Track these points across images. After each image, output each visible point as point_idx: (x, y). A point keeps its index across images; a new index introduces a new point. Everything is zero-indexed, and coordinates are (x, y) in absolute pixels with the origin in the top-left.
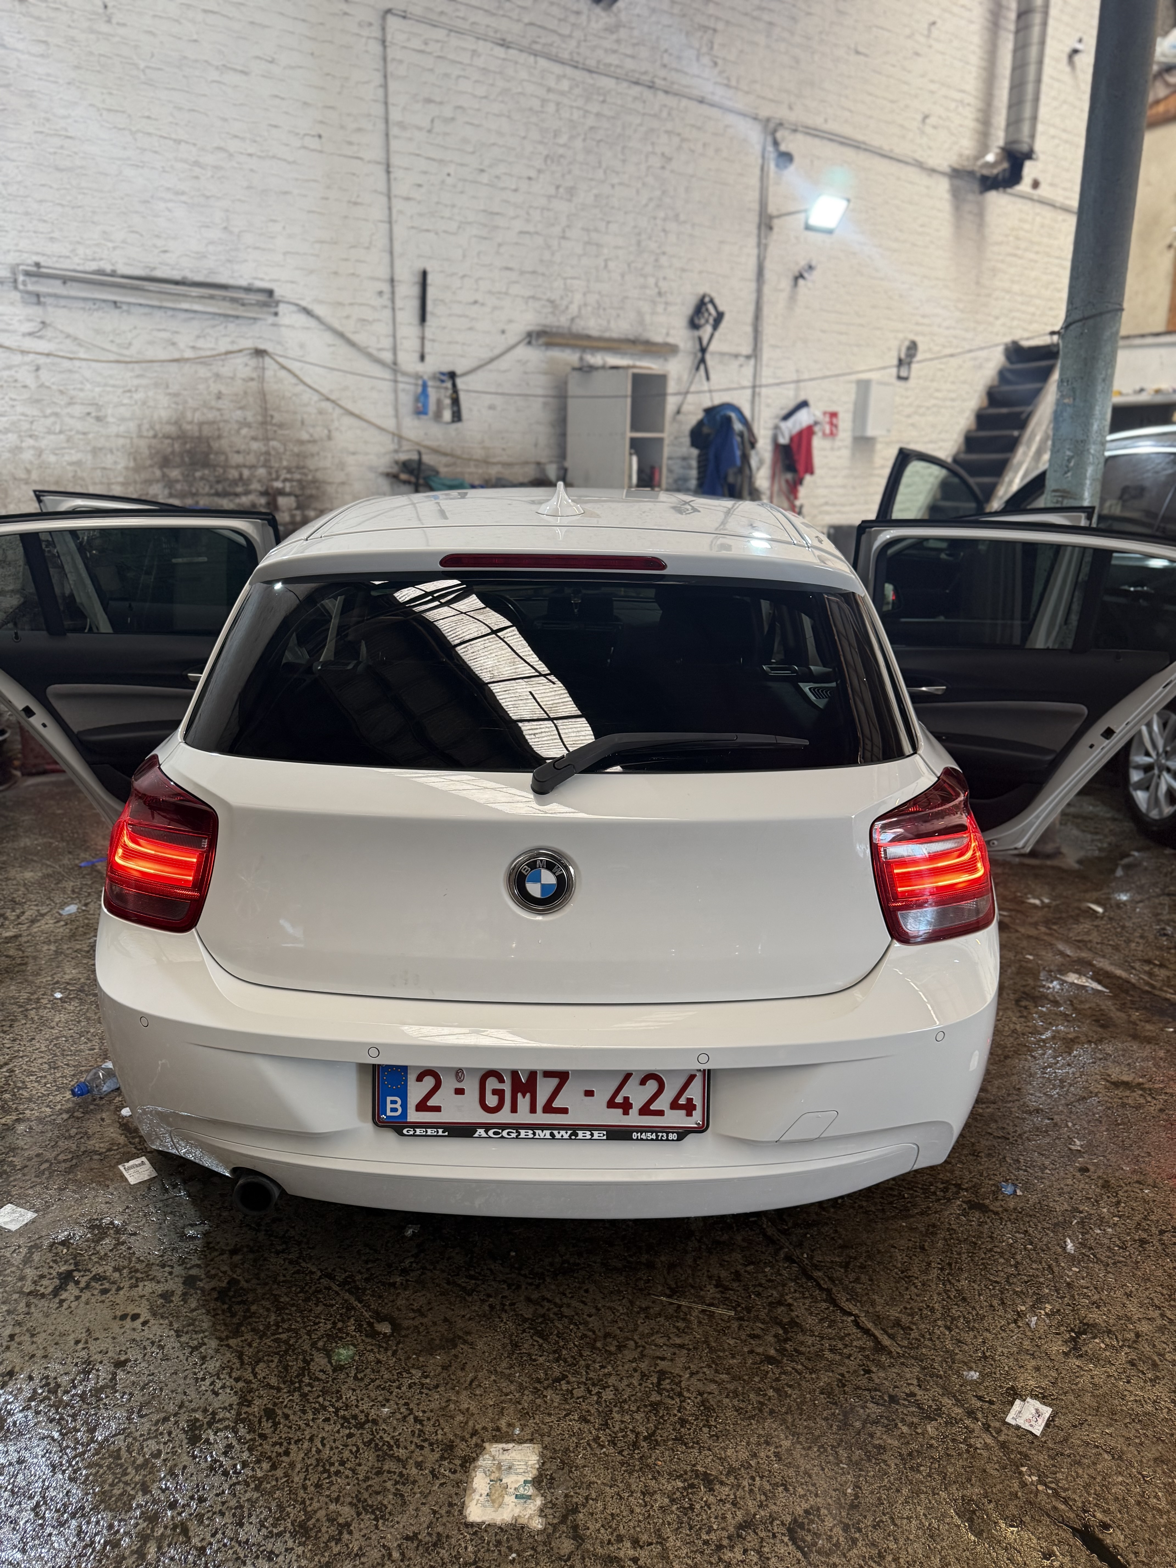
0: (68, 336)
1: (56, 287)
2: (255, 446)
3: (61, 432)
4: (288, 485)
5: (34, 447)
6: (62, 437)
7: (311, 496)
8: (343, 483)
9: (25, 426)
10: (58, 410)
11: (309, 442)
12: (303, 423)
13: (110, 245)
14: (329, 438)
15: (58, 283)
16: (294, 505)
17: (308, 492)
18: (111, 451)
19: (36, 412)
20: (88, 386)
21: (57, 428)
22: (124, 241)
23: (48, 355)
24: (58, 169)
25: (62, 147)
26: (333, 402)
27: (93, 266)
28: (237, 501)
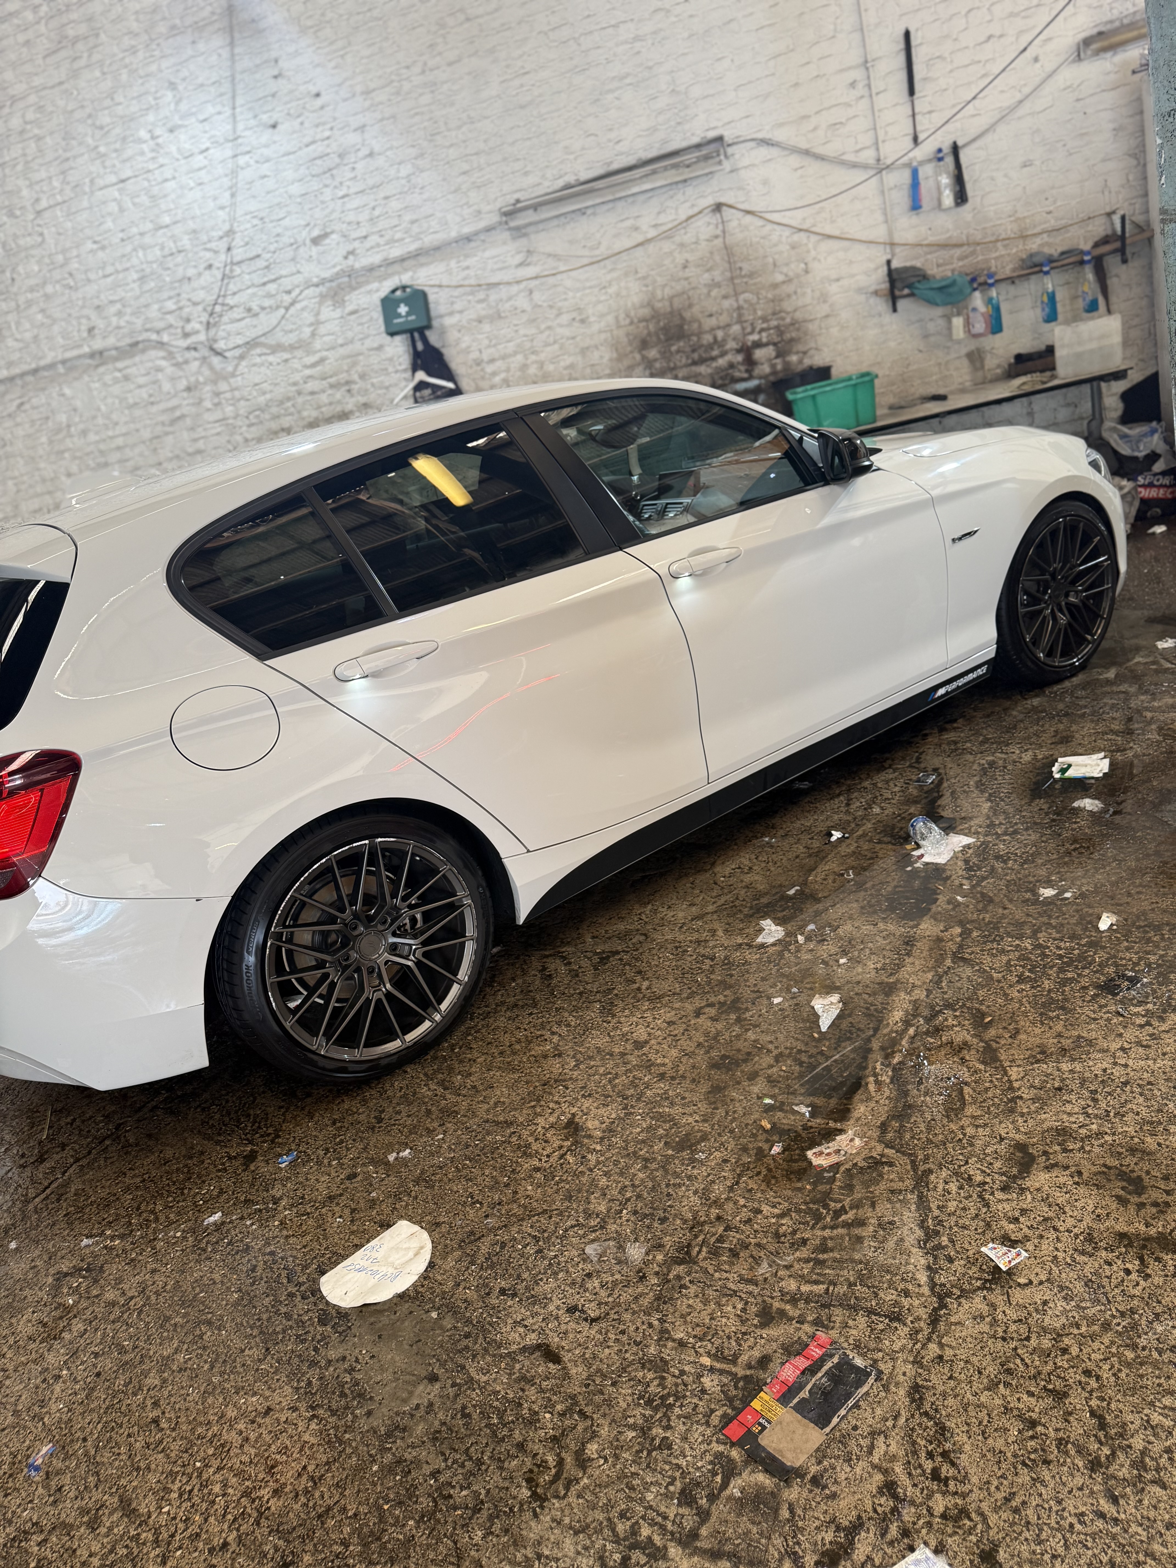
0: (549, 255)
1: (530, 216)
2: (726, 304)
3: (555, 342)
4: (764, 334)
5: (536, 362)
6: (556, 346)
7: (792, 340)
8: (827, 316)
9: (528, 345)
10: (549, 323)
11: (784, 282)
12: (775, 265)
13: (572, 157)
14: (807, 272)
15: (530, 212)
16: (774, 354)
17: (787, 336)
18: (596, 347)
19: (533, 331)
20: (571, 294)
21: (551, 340)
22: (583, 149)
23: (536, 278)
24: (522, 107)
25: (522, 86)
26: (806, 231)
27: (560, 183)
28: (714, 364)
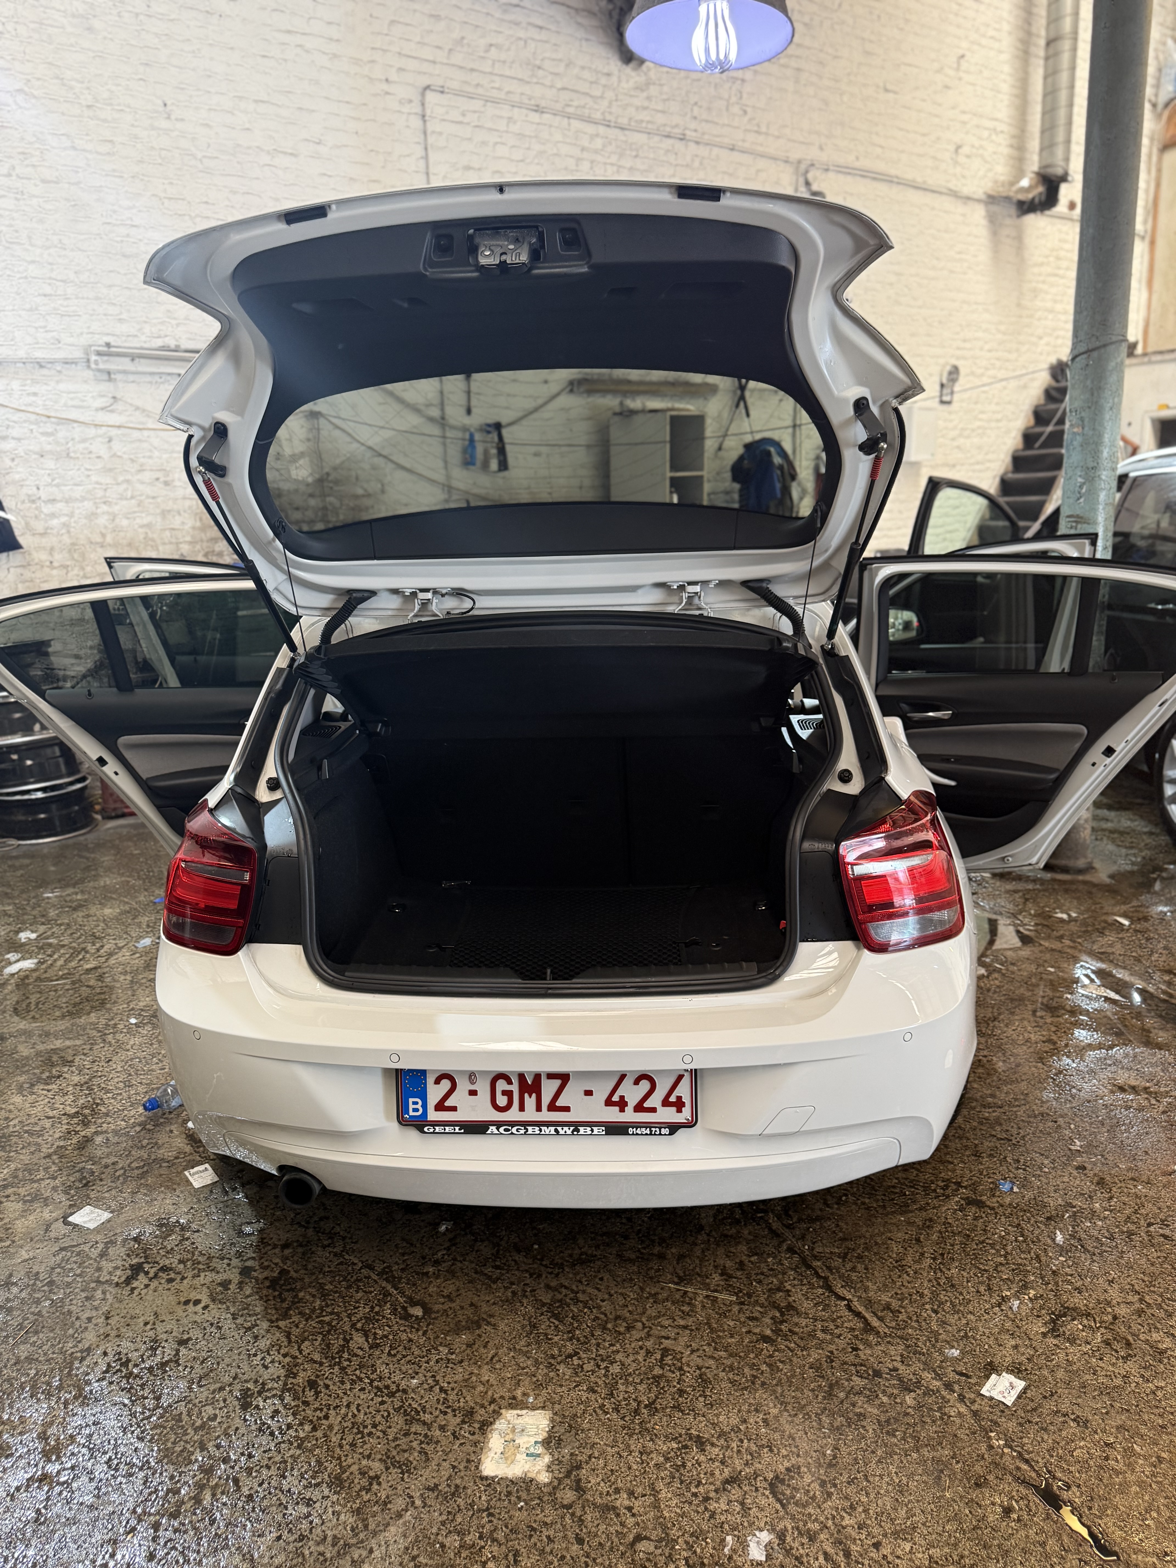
0: (137, 408)
1: (125, 364)
2: (312, 502)
3: (132, 497)
5: (108, 513)
6: (133, 501)
9: (100, 493)
10: (129, 477)
11: (363, 496)
12: (357, 478)
13: (174, 322)
14: (383, 491)
15: (127, 360)
18: (179, 513)
19: (109, 480)
20: (156, 454)
21: (129, 494)
22: (187, 319)
23: (119, 427)
24: (125, 256)
25: (128, 236)
26: (385, 457)
27: (159, 343)
